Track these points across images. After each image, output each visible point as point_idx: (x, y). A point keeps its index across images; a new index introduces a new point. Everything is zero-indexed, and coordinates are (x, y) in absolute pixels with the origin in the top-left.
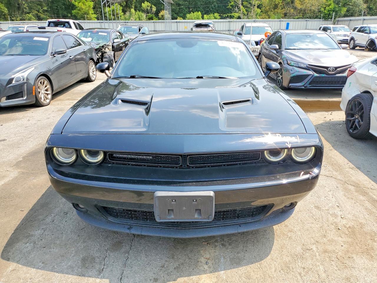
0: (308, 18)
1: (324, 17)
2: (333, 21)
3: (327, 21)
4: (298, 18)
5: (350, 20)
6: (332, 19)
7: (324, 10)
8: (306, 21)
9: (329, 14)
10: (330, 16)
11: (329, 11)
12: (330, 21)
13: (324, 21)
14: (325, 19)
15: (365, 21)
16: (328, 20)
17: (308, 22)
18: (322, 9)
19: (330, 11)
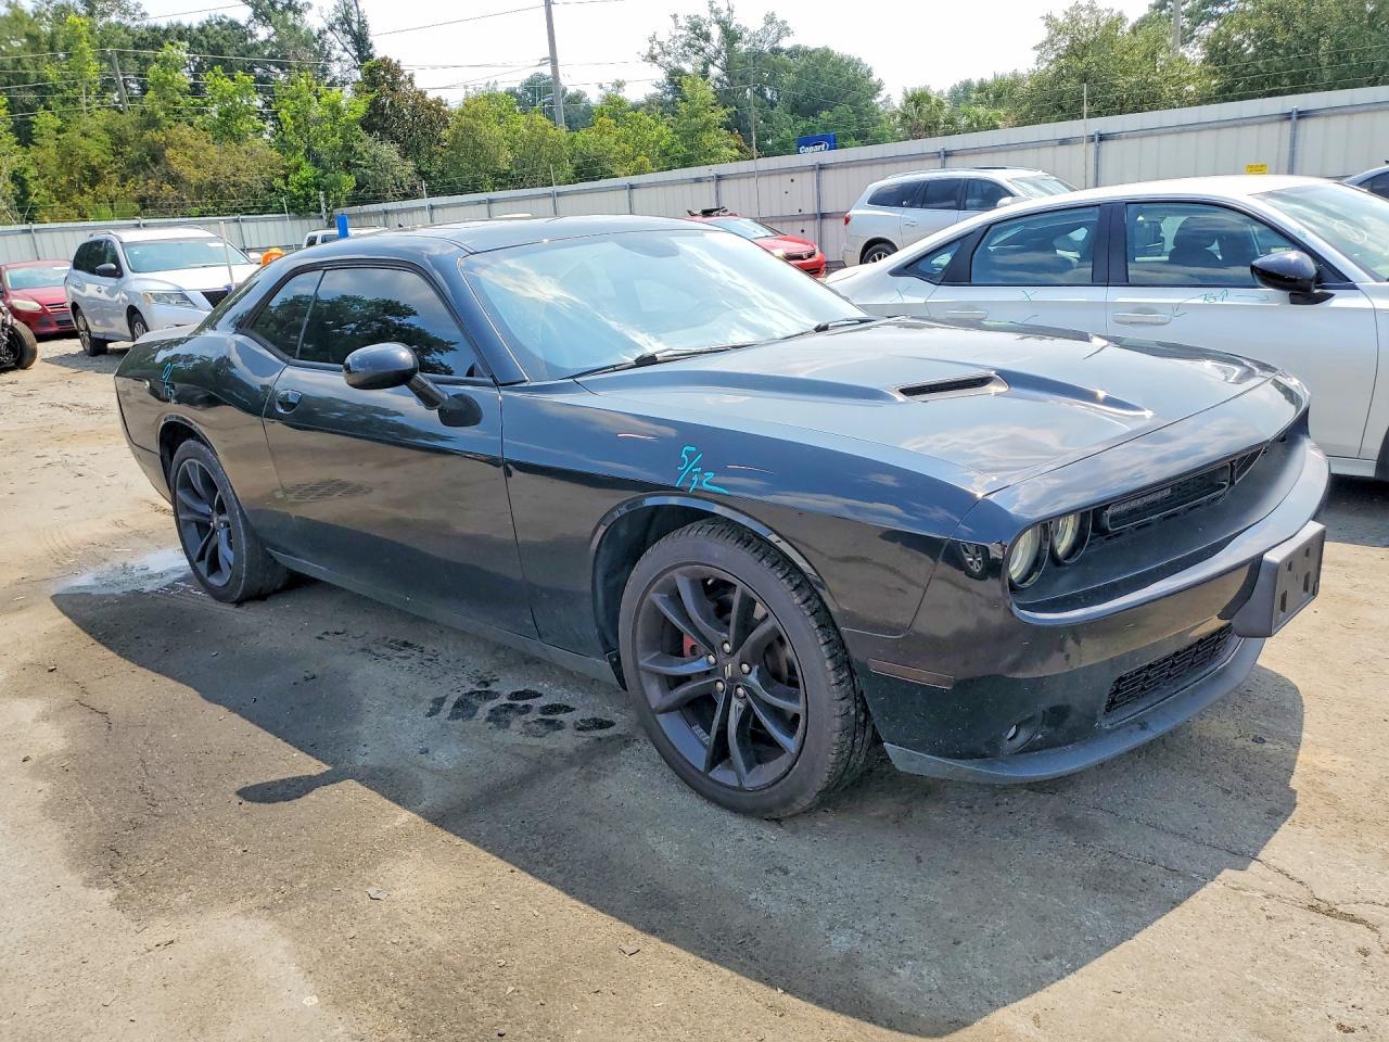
0: (236, 211)
1: (292, 207)
2: (325, 218)
3: (304, 218)
4: (202, 214)
5: (386, 212)
6: (320, 211)
7: (287, 184)
8: (237, 221)
9: (308, 198)
10: (311, 204)
11: (302, 187)
12: (313, 218)
13: (295, 219)
14: (297, 213)
15: (435, 211)
16: (307, 217)
17: (244, 225)
18: (279, 182)
19: (306, 185)
